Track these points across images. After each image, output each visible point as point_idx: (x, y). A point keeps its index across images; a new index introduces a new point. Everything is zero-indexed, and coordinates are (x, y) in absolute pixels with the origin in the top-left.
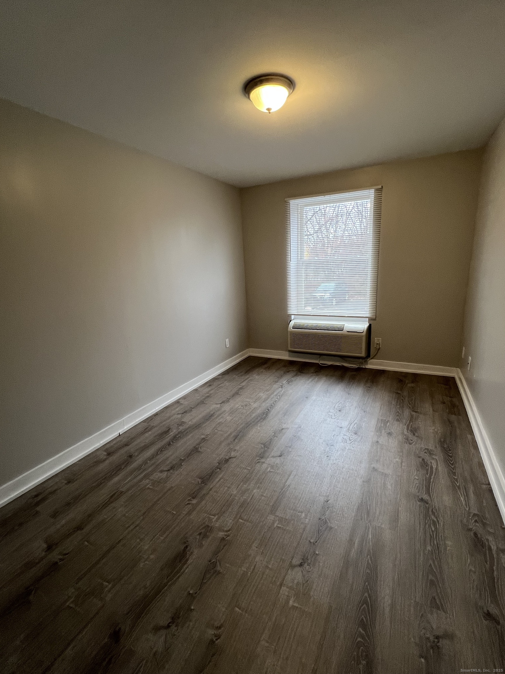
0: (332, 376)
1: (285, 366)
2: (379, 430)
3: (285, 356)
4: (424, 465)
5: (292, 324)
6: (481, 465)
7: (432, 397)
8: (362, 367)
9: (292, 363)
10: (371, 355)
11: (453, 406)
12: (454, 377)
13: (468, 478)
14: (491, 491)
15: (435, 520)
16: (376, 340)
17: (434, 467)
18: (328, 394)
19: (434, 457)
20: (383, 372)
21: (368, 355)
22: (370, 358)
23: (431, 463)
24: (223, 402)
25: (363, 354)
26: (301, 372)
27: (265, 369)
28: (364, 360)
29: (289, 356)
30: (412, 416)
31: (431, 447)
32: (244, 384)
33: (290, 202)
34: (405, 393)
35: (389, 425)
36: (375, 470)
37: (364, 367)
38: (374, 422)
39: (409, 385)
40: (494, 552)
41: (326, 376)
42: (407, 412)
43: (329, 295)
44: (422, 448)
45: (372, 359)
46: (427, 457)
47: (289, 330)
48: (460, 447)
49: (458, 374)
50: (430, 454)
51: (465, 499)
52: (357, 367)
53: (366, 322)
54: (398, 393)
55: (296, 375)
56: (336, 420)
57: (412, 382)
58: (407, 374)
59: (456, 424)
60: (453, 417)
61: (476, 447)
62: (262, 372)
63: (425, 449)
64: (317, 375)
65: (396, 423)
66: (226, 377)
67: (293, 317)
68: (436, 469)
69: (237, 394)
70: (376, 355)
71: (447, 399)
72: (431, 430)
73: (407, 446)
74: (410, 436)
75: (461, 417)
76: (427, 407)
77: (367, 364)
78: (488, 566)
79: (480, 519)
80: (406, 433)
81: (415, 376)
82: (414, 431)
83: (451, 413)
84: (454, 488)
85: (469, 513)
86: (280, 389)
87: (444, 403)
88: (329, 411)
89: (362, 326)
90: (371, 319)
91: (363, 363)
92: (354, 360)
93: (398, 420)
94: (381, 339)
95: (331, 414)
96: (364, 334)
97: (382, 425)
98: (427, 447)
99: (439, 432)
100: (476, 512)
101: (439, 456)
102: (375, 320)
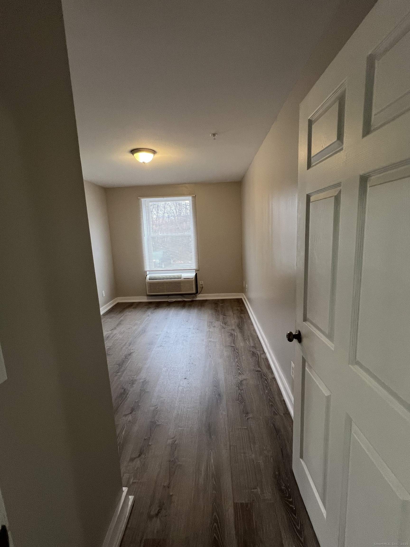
0: (178, 306)
1: (146, 305)
2: (209, 326)
3: (144, 299)
4: (231, 335)
5: (148, 277)
6: (254, 330)
7: (232, 308)
8: (194, 299)
9: (150, 303)
10: (198, 291)
11: (242, 310)
12: (242, 299)
13: (250, 335)
14: (258, 338)
15: (238, 351)
16: (200, 282)
17: (236, 334)
18: (178, 315)
19: (235, 331)
20: (206, 301)
21: (197, 292)
22: (198, 294)
23: (234, 334)
24: (113, 329)
25: (194, 292)
26: (158, 307)
27: (134, 308)
28: (195, 295)
29: (147, 299)
30: (224, 318)
31: (233, 328)
32: (122, 318)
33: (142, 200)
34: (219, 309)
35: (213, 323)
36: (210, 341)
37: (195, 299)
38: (206, 323)
39: (220, 305)
40: (259, 355)
41: (174, 307)
42: (221, 317)
43: (159, 260)
44: (230, 329)
45: (199, 294)
46: (233, 332)
47: (146, 281)
48: (245, 325)
49: (243, 296)
50: (234, 330)
51: (248, 342)
52: (191, 300)
53: (194, 272)
54: (215, 309)
55: (155, 309)
56: (186, 326)
57: (222, 303)
58: (218, 300)
59: (244, 317)
60: (242, 315)
61: (252, 324)
62: (132, 310)
63: (231, 329)
64: (169, 307)
65: (217, 322)
66: (107, 316)
67: (148, 272)
68: (237, 335)
69: (119, 324)
70: (201, 292)
71: (239, 308)
72: (233, 322)
73: (223, 330)
74: (224, 326)
75: (245, 314)
76: (231, 313)
77: (197, 298)
78: (257, 359)
79: (254, 347)
80: (222, 325)
81: (223, 301)
82: (225, 323)
83: (241, 313)
84: (244, 340)
85: (250, 346)
86: (148, 317)
87: (238, 310)
88: (181, 323)
89: (192, 275)
90: (196, 270)
91: (195, 297)
92: (189, 296)
93: (217, 320)
94: (203, 281)
95: (183, 324)
96: (194, 279)
97: (210, 324)
98: (232, 328)
99: (236, 322)
100: (253, 345)
101: (238, 330)
102: (198, 270)
